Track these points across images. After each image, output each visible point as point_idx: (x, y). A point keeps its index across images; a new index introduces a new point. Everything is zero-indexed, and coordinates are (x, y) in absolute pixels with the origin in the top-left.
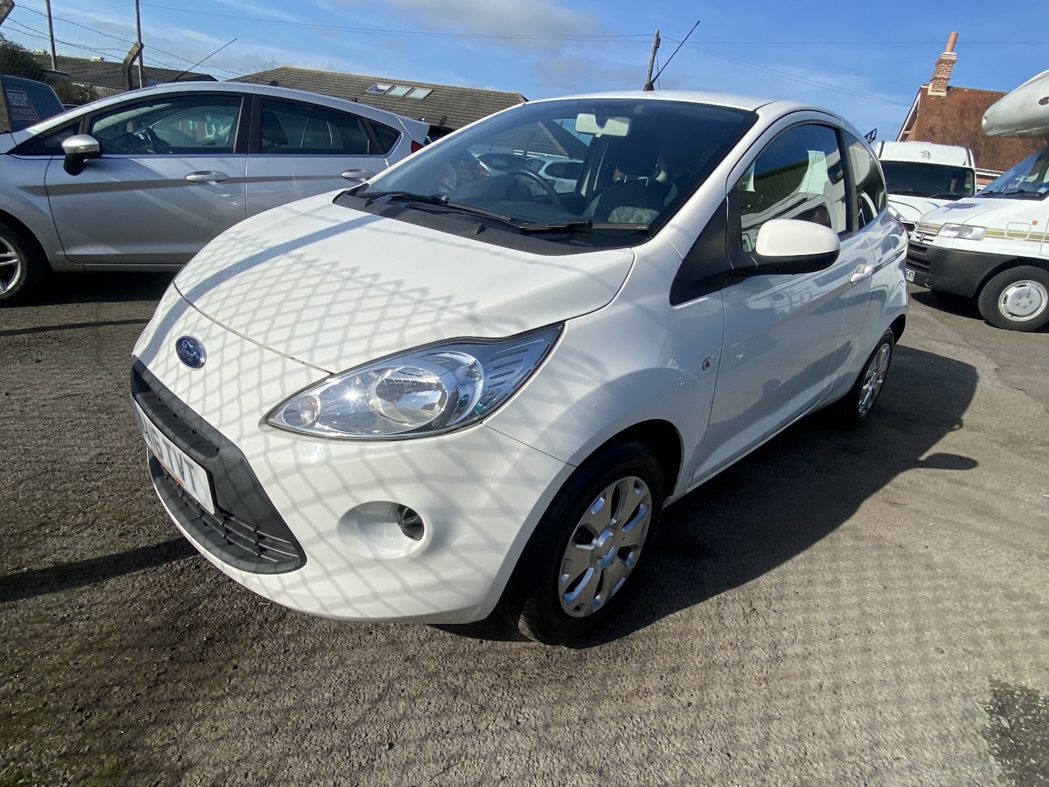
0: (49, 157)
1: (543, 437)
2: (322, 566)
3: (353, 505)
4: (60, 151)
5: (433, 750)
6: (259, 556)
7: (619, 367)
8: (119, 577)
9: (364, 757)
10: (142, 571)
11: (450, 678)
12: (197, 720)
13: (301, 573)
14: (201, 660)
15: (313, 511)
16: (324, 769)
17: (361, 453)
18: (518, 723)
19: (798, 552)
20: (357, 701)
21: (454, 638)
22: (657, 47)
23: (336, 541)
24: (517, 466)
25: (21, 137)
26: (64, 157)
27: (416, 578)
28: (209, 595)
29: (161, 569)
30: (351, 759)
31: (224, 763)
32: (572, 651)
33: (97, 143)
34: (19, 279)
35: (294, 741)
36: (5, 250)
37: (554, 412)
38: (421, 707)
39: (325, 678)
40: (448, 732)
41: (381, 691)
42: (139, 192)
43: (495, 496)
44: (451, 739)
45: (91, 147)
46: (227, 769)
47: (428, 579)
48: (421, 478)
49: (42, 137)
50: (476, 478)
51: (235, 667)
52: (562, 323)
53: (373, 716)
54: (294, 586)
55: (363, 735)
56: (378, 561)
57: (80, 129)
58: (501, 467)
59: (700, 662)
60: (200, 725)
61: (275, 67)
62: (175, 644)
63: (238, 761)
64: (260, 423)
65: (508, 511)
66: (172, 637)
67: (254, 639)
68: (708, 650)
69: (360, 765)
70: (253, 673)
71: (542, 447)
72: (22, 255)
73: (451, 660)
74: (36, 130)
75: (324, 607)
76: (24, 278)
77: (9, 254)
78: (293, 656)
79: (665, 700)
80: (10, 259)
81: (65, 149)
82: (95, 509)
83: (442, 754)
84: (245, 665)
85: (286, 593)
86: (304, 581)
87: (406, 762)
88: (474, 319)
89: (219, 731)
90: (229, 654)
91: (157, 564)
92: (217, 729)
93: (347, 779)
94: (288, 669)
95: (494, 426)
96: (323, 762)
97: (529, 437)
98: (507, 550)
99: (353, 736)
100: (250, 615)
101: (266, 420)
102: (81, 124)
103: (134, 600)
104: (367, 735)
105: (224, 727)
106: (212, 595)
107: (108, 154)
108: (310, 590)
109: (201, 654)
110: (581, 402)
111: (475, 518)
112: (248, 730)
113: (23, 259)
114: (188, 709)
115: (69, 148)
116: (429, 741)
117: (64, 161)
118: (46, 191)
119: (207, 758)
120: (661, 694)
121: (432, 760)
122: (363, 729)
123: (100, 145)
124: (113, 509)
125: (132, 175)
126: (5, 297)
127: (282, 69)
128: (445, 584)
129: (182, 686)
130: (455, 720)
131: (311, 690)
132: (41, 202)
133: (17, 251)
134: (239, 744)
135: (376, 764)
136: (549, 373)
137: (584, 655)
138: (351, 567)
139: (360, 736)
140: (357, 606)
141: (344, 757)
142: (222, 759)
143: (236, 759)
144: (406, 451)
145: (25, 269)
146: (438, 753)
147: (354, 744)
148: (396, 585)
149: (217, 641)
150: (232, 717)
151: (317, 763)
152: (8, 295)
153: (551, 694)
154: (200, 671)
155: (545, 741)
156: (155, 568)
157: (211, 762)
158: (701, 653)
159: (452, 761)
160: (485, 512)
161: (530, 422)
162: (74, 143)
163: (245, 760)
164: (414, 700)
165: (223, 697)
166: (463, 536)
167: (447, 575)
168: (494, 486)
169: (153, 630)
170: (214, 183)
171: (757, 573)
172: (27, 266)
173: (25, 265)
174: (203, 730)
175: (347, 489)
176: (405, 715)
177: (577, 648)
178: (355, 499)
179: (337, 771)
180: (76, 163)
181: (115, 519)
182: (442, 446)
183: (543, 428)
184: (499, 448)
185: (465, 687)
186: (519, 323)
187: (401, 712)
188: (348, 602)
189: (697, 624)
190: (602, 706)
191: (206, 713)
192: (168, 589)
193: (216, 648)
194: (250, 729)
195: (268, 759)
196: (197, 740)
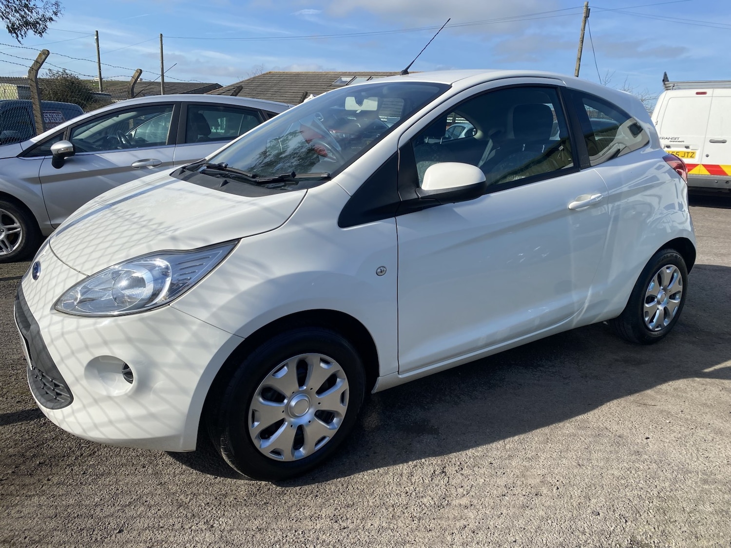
0: (43, 157)
1: (214, 315)
2: (82, 402)
3: (91, 358)
4: (49, 153)
5: (147, 536)
6: (56, 399)
7: (281, 269)
8: (6, 426)
9: (101, 535)
10: (20, 423)
11: (182, 497)
12: (12, 506)
13: (72, 407)
14: (30, 474)
15: (71, 362)
16: (73, 539)
17: (95, 324)
18: (212, 526)
19: (514, 435)
20: (114, 505)
21: (198, 474)
22: (587, 17)
23: (84, 382)
24: (195, 334)
25: (26, 145)
26: (52, 157)
27: (134, 410)
28: (53, 439)
29: (32, 422)
30: (92, 536)
31: (16, 530)
32: (278, 488)
33: (72, 145)
34: (21, 243)
35: (63, 523)
36: (13, 222)
37: (222, 299)
38: (153, 512)
39: (101, 490)
40: (162, 527)
41: (132, 500)
42: (100, 177)
43: (180, 355)
44: (162, 531)
45: (67, 148)
46: (17, 533)
47: (141, 411)
48: (129, 340)
49: (39, 144)
50: (167, 343)
51: (49, 480)
52: (239, 240)
53: (120, 513)
54: (69, 416)
55: (107, 523)
56: (110, 398)
57: (64, 136)
58: (182, 335)
59: (373, 503)
60: (12, 509)
61: (263, 73)
62: (20, 464)
63: (25, 530)
64: (51, 309)
65: (190, 366)
66: (19, 461)
67: (68, 465)
68: (384, 495)
69: (96, 539)
70: (58, 483)
71: (213, 322)
72: (23, 225)
73: (188, 487)
74: (35, 140)
75: (84, 431)
76: (24, 241)
77: (15, 225)
78: (88, 476)
79: (330, 523)
80: (16, 228)
81: (52, 151)
82: (9, 387)
83: (151, 539)
84: (55, 479)
85: (65, 421)
86: (73, 412)
87: (126, 541)
88: (174, 239)
89: (22, 513)
90: (50, 472)
91: (32, 419)
92: (21, 512)
93: (84, 546)
94: (81, 483)
95: (176, 306)
96: (75, 536)
97: (204, 315)
98: (192, 393)
99: (100, 524)
100: (73, 451)
101: (55, 307)
102: (65, 133)
103: (8, 439)
104: (109, 524)
105: (25, 511)
106: (55, 439)
107: (83, 152)
108: (76, 418)
109: (33, 471)
110: (246, 293)
111: (166, 370)
112: (39, 514)
113: (24, 228)
114: (10, 500)
115: (55, 150)
116: (148, 531)
117: (52, 159)
118: (40, 180)
119: (8, 527)
120: (328, 520)
121: (143, 541)
122: (109, 520)
123: (74, 146)
124: (21, 387)
125: (96, 165)
126: (12, 255)
127: (267, 74)
128: (152, 416)
129: (12, 487)
130: (171, 521)
131: (88, 496)
132: (36, 188)
133: (20, 223)
134: (30, 521)
135: (106, 540)
136: (222, 273)
137: (286, 491)
138: (96, 401)
139: (105, 524)
140: (102, 429)
141: (88, 534)
142: (16, 528)
143: (24, 529)
144: (120, 322)
145: (25, 236)
146: (149, 538)
147: (99, 528)
148: (122, 415)
149: (46, 465)
150: (34, 506)
151: (71, 535)
152: (13, 254)
153: (246, 512)
154: (28, 480)
155: (225, 539)
156: (28, 422)
157: (10, 528)
158: (378, 496)
159: (155, 544)
160: (174, 366)
161: (205, 305)
162: (59, 146)
163: (29, 530)
164: (151, 507)
165: (33, 495)
166: (160, 382)
167: (153, 410)
168: (179, 348)
169: (11, 456)
170: (151, 167)
171: (465, 447)
172: (26, 234)
173: (25, 232)
174: (13, 512)
175: (87, 347)
176: (140, 516)
177: (282, 486)
178: (91, 353)
179: (80, 541)
180: (59, 160)
181: (19, 392)
182: (142, 320)
183: (214, 310)
184: (183, 323)
185: (189, 503)
186: (205, 240)
187: (138, 513)
188: (96, 426)
189: (389, 478)
190: (279, 523)
191: (19, 503)
192: (30, 434)
193: (43, 469)
194: (40, 514)
195: (43, 531)
196: (7, 517)
